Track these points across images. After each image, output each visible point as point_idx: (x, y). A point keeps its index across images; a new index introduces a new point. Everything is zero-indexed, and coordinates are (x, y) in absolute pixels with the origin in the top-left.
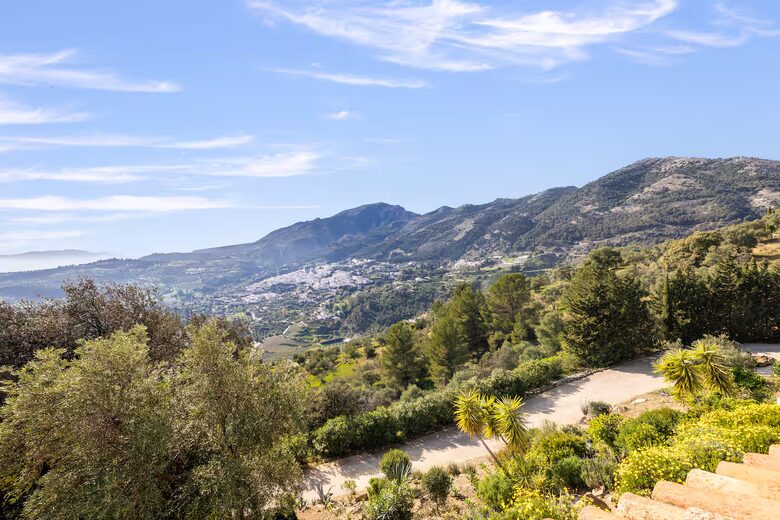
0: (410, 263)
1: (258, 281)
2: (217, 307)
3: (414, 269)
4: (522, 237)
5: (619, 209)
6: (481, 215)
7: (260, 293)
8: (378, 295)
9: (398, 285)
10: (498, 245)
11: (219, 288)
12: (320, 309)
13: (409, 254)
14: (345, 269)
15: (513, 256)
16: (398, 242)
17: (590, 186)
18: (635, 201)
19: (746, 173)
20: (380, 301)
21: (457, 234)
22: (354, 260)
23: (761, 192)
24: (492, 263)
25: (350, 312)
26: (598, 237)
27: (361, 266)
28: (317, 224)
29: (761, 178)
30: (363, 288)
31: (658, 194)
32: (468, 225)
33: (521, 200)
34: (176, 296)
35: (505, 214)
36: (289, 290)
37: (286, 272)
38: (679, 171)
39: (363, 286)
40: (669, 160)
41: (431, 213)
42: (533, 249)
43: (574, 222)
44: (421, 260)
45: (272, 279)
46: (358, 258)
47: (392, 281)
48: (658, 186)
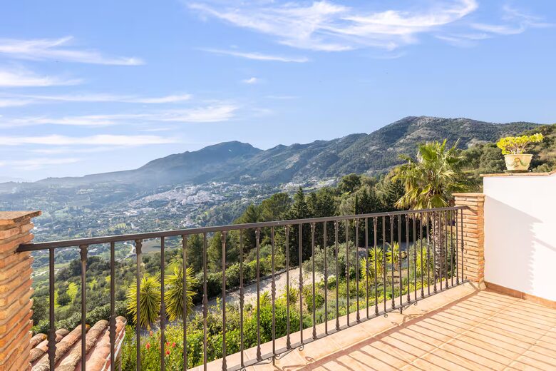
0: (255, 185)
1: (138, 199)
2: (102, 219)
3: (257, 189)
4: (331, 167)
5: (391, 149)
6: (304, 151)
7: (139, 208)
8: (230, 208)
9: (245, 200)
10: (315, 172)
11: (106, 205)
12: (186, 219)
13: (254, 178)
14: (207, 190)
15: (325, 180)
16: (246, 169)
17: (375, 133)
18: (402, 144)
19: (464, 128)
20: (231, 213)
21: (288, 164)
22: (214, 183)
23: (472, 140)
24: (312, 185)
25: (209, 221)
26: (378, 167)
27: (219, 187)
28: (187, 156)
29: (472, 132)
30: (219, 203)
31: (414, 140)
32: (295, 158)
33: (331, 141)
34: (67, 212)
35: (321, 150)
36: (163, 205)
37: (161, 192)
38: (428, 125)
39: (219, 201)
40: (422, 118)
41: (271, 149)
42: (338, 175)
43: (364, 157)
44: (263, 182)
45: (149, 197)
46: (217, 181)
47: (241, 198)
48: (415, 134)
